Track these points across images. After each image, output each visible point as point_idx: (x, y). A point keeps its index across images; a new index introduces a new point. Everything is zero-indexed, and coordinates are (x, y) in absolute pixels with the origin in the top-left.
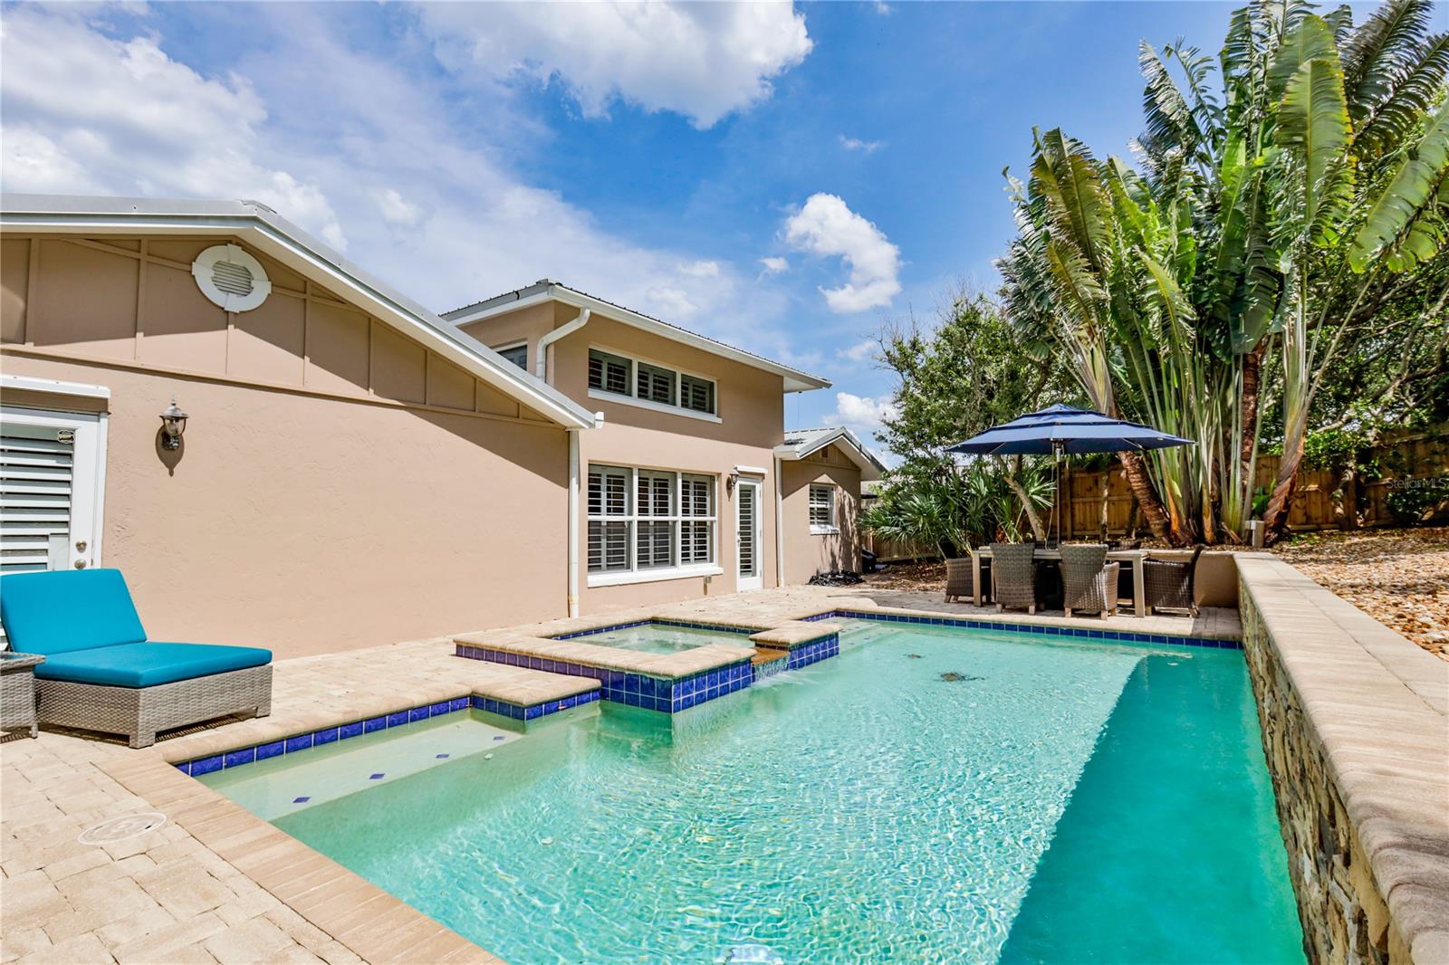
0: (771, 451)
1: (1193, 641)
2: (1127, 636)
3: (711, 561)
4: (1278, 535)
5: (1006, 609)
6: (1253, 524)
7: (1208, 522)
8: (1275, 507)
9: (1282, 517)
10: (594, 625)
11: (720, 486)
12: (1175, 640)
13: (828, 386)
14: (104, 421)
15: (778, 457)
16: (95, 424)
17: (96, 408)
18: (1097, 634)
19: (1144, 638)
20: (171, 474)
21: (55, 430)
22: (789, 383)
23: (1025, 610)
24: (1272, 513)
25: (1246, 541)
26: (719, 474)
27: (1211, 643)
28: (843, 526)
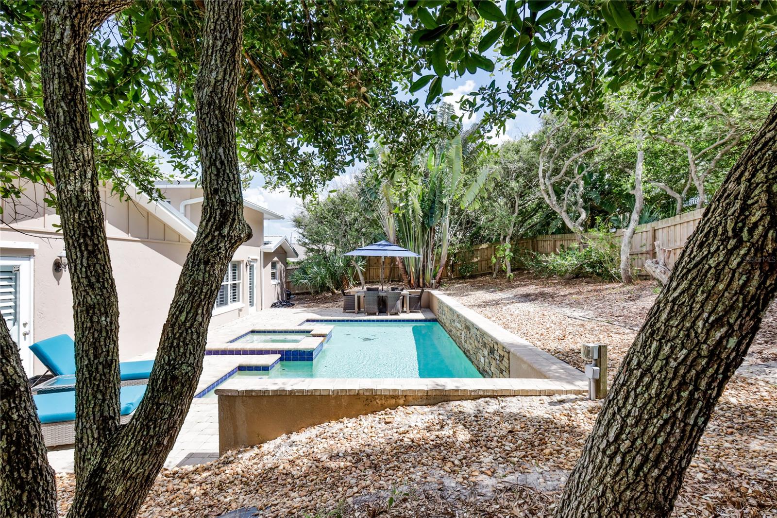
0: (259, 248)
1: (425, 321)
2: (408, 321)
3: (239, 301)
4: (439, 285)
5: (369, 314)
6: (433, 281)
7: (421, 280)
8: (439, 275)
9: (440, 279)
10: (236, 337)
11: (242, 266)
12: (421, 321)
13: (283, 218)
14: (32, 260)
15: (263, 250)
16: (28, 262)
17: (28, 253)
18: (399, 321)
19: (412, 321)
20: (59, 284)
21: (12, 266)
22: (265, 216)
23: (375, 314)
24: (438, 278)
25: (431, 287)
26: (243, 261)
27: (430, 321)
28: (281, 280)
